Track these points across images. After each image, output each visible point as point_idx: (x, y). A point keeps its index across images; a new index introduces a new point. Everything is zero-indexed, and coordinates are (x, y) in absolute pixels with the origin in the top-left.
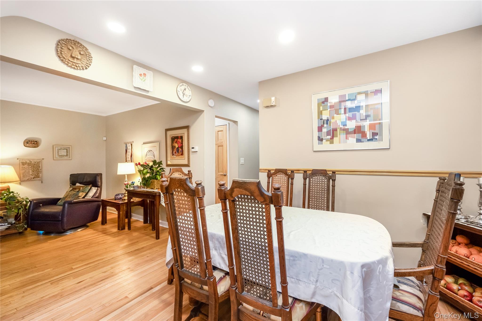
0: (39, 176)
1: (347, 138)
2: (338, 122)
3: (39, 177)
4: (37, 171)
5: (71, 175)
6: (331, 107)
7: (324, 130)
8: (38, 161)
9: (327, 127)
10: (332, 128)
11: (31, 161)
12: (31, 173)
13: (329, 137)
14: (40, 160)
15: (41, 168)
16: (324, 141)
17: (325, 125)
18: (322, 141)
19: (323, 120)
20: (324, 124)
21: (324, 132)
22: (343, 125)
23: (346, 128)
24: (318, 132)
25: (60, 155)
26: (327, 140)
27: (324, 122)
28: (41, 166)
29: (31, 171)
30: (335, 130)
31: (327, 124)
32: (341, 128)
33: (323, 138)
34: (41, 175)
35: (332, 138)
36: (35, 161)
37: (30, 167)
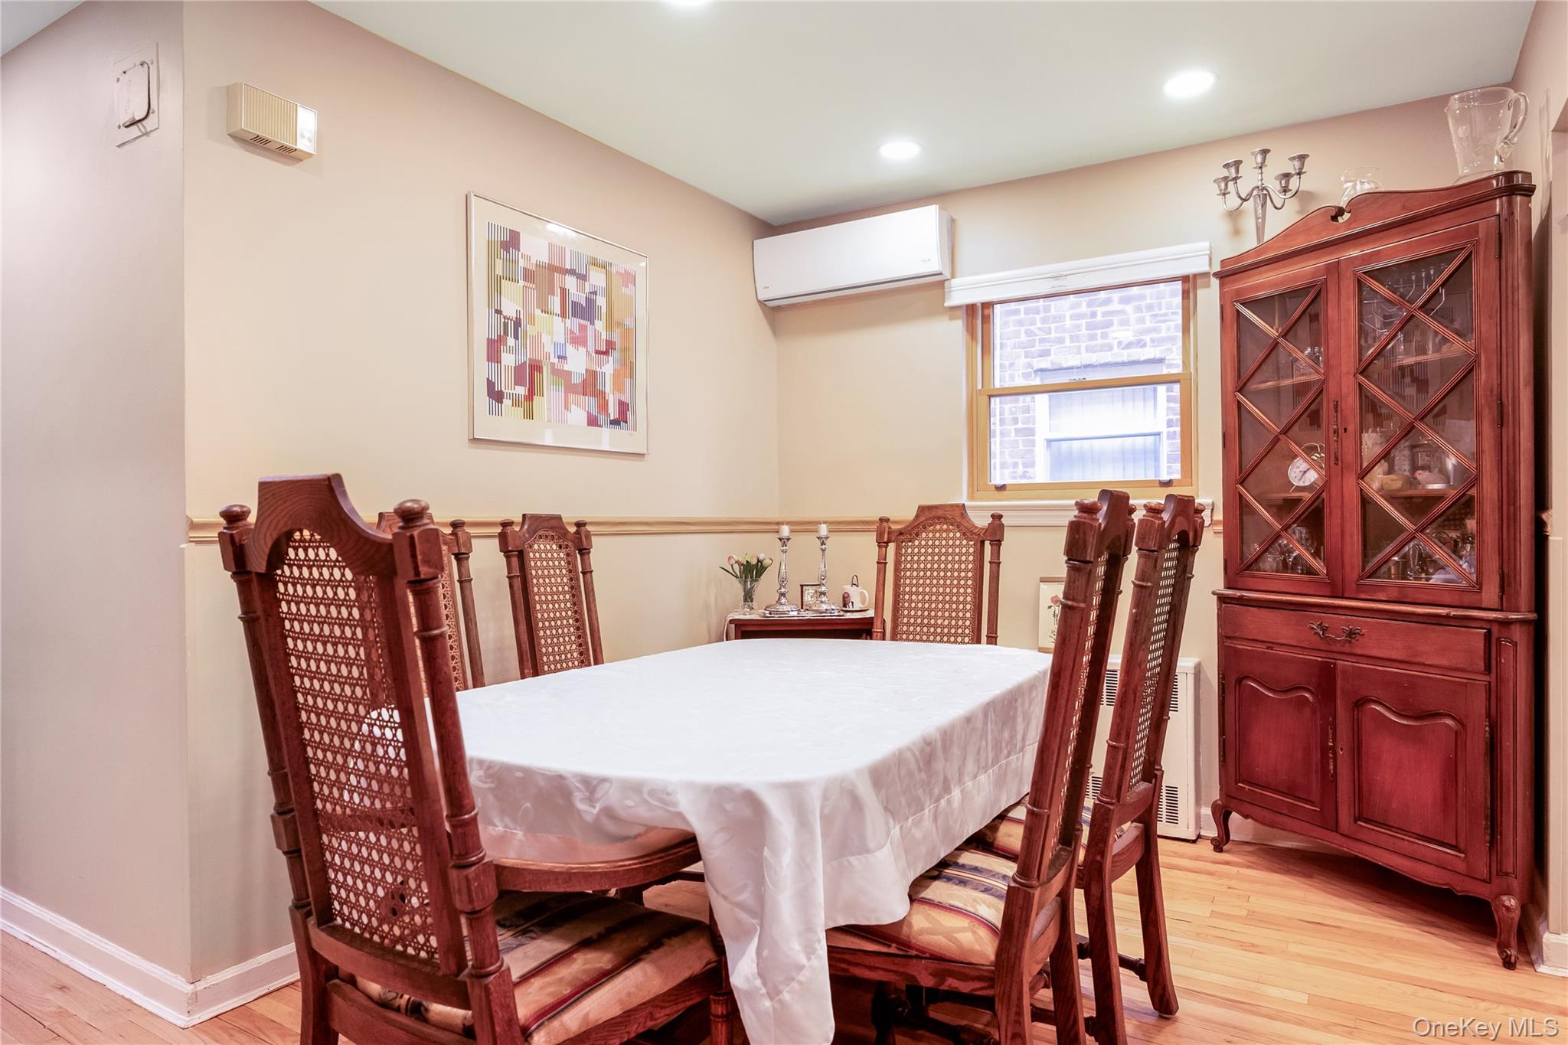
1: (567, 407)
2: (545, 339)
6: (529, 275)
7: (508, 359)
9: (515, 351)
10: (530, 359)
13: (521, 391)
16: (507, 402)
17: (511, 341)
18: (502, 403)
19: (505, 318)
20: (506, 333)
21: (507, 368)
22: (559, 357)
23: (566, 368)
24: (488, 361)
26: (516, 403)
27: (506, 325)
30: (536, 367)
31: (516, 337)
32: (554, 364)
33: (503, 389)
35: (530, 396)
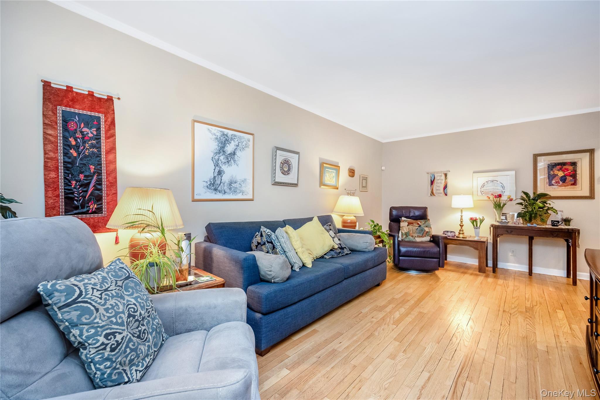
14: (355, 191)
25: (363, 186)
36: (352, 192)
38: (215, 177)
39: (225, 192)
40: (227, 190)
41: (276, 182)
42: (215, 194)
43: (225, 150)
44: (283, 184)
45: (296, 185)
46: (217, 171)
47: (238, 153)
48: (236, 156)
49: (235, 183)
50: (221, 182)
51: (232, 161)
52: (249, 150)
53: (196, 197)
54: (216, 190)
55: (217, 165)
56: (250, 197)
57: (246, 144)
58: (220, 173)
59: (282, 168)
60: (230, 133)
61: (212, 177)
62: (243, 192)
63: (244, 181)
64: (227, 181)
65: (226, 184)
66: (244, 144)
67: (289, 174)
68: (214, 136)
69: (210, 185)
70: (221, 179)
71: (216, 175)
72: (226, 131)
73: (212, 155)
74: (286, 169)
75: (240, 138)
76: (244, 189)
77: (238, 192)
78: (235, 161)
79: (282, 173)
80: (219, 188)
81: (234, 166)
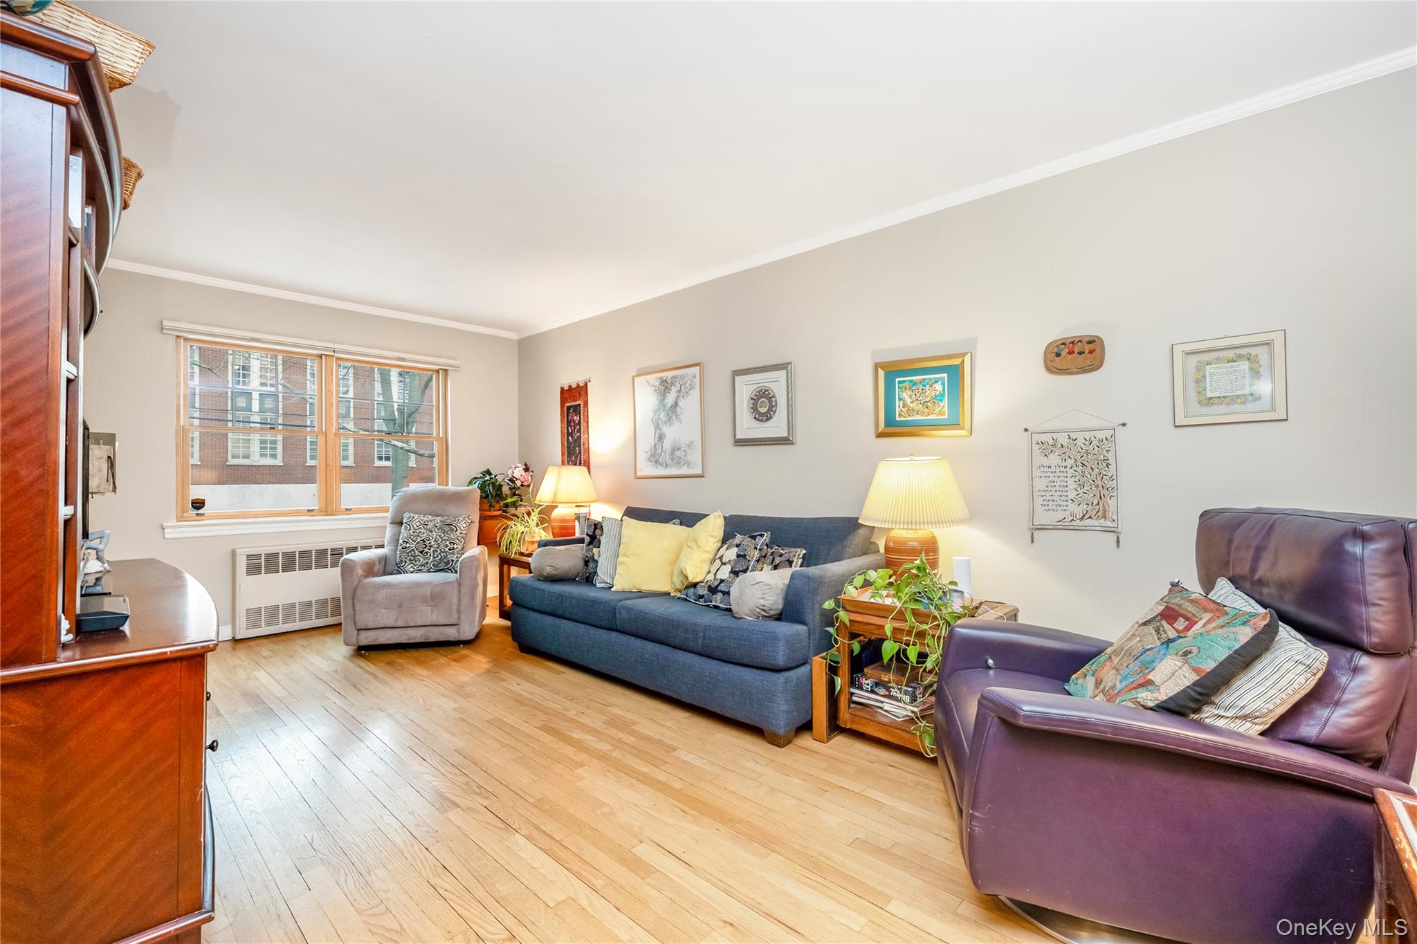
0: (1105, 511)
3: (1105, 517)
4: (1097, 487)
5: (1206, 516)
8: (1100, 435)
11: (1073, 436)
12: (1072, 495)
14: (1108, 434)
15: (1112, 468)
25: (1209, 395)
28: (1112, 461)
29: (1072, 484)
34: (1112, 503)
36: (1088, 435)
37: (1070, 462)
38: (655, 444)
39: (667, 465)
40: (669, 462)
41: (738, 439)
42: (657, 468)
43: (665, 403)
44: (755, 442)
45: (786, 441)
46: (657, 435)
47: (681, 403)
48: (678, 408)
49: (679, 449)
50: (662, 451)
51: (674, 417)
52: (695, 393)
53: (639, 473)
54: (657, 462)
55: (657, 427)
56: (698, 471)
57: (690, 385)
58: (661, 438)
59: (754, 409)
60: (669, 374)
61: (653, 445)
62: (688, 464)
63: (690, 445)
64: (669, 449)
65: (667, 453)
66: (687, 385)
67: (771, 418)
68: (653, 388)
69: (651, 456)
70: (662, 447)
71: (656, 441)
72: (664, 375)
73: (651, 414)
74: (763, 410)
75: (682, 377)
76: (689, 458)
77: (682, 463)
78: (677, 416)
79: (755, 418)
80: (660, 460)
81: (676, 424)
